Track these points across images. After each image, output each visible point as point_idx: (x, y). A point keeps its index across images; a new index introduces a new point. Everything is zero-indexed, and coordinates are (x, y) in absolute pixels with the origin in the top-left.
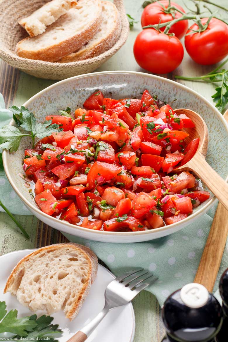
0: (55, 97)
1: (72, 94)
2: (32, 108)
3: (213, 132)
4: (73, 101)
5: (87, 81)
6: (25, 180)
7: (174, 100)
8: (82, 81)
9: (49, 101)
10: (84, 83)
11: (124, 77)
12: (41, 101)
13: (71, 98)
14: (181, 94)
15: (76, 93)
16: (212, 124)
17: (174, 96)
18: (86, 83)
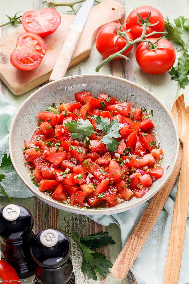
0: (42, 97)
1: (55, 93)
2: (27, 108)
3: (162, 122)
4: (56, 98)
5: (66, 82)
6: (26, 166)
7: (132, 96)
8: (62, 83)
9: (38, 101)
10: (64, 84)
11: (94, 78)
12: (33, 102)
13: (54, 96)
14: (136, 91)
15: (57, 92)
16: (161, 116)
17: (132, 93)
18: (65, 84)
